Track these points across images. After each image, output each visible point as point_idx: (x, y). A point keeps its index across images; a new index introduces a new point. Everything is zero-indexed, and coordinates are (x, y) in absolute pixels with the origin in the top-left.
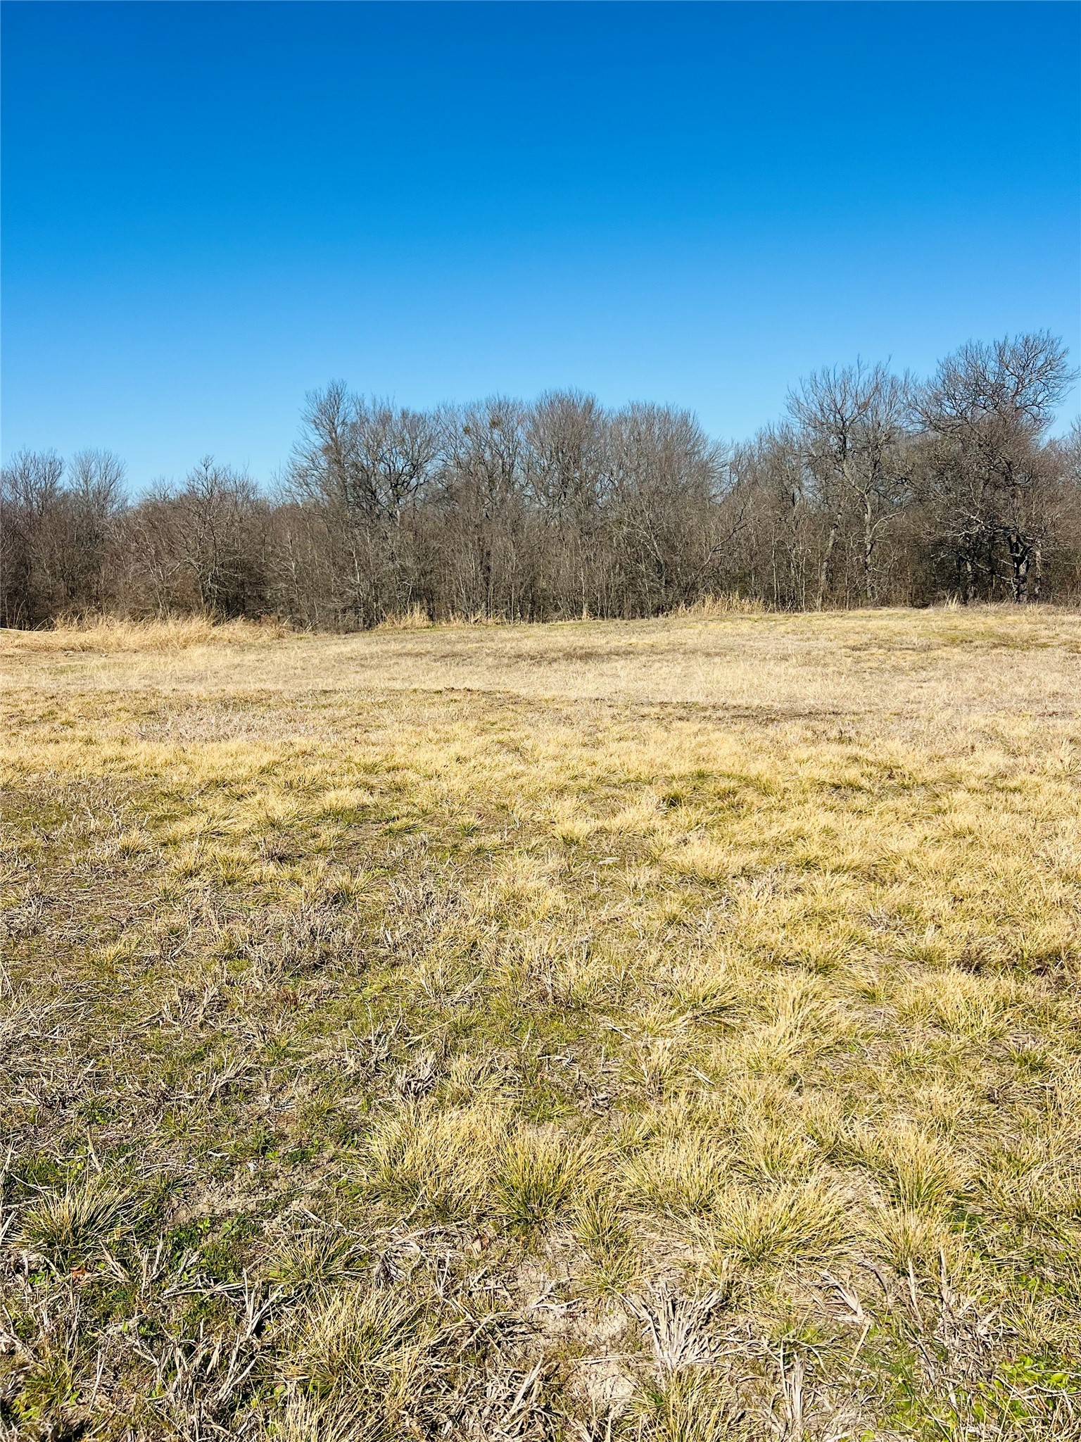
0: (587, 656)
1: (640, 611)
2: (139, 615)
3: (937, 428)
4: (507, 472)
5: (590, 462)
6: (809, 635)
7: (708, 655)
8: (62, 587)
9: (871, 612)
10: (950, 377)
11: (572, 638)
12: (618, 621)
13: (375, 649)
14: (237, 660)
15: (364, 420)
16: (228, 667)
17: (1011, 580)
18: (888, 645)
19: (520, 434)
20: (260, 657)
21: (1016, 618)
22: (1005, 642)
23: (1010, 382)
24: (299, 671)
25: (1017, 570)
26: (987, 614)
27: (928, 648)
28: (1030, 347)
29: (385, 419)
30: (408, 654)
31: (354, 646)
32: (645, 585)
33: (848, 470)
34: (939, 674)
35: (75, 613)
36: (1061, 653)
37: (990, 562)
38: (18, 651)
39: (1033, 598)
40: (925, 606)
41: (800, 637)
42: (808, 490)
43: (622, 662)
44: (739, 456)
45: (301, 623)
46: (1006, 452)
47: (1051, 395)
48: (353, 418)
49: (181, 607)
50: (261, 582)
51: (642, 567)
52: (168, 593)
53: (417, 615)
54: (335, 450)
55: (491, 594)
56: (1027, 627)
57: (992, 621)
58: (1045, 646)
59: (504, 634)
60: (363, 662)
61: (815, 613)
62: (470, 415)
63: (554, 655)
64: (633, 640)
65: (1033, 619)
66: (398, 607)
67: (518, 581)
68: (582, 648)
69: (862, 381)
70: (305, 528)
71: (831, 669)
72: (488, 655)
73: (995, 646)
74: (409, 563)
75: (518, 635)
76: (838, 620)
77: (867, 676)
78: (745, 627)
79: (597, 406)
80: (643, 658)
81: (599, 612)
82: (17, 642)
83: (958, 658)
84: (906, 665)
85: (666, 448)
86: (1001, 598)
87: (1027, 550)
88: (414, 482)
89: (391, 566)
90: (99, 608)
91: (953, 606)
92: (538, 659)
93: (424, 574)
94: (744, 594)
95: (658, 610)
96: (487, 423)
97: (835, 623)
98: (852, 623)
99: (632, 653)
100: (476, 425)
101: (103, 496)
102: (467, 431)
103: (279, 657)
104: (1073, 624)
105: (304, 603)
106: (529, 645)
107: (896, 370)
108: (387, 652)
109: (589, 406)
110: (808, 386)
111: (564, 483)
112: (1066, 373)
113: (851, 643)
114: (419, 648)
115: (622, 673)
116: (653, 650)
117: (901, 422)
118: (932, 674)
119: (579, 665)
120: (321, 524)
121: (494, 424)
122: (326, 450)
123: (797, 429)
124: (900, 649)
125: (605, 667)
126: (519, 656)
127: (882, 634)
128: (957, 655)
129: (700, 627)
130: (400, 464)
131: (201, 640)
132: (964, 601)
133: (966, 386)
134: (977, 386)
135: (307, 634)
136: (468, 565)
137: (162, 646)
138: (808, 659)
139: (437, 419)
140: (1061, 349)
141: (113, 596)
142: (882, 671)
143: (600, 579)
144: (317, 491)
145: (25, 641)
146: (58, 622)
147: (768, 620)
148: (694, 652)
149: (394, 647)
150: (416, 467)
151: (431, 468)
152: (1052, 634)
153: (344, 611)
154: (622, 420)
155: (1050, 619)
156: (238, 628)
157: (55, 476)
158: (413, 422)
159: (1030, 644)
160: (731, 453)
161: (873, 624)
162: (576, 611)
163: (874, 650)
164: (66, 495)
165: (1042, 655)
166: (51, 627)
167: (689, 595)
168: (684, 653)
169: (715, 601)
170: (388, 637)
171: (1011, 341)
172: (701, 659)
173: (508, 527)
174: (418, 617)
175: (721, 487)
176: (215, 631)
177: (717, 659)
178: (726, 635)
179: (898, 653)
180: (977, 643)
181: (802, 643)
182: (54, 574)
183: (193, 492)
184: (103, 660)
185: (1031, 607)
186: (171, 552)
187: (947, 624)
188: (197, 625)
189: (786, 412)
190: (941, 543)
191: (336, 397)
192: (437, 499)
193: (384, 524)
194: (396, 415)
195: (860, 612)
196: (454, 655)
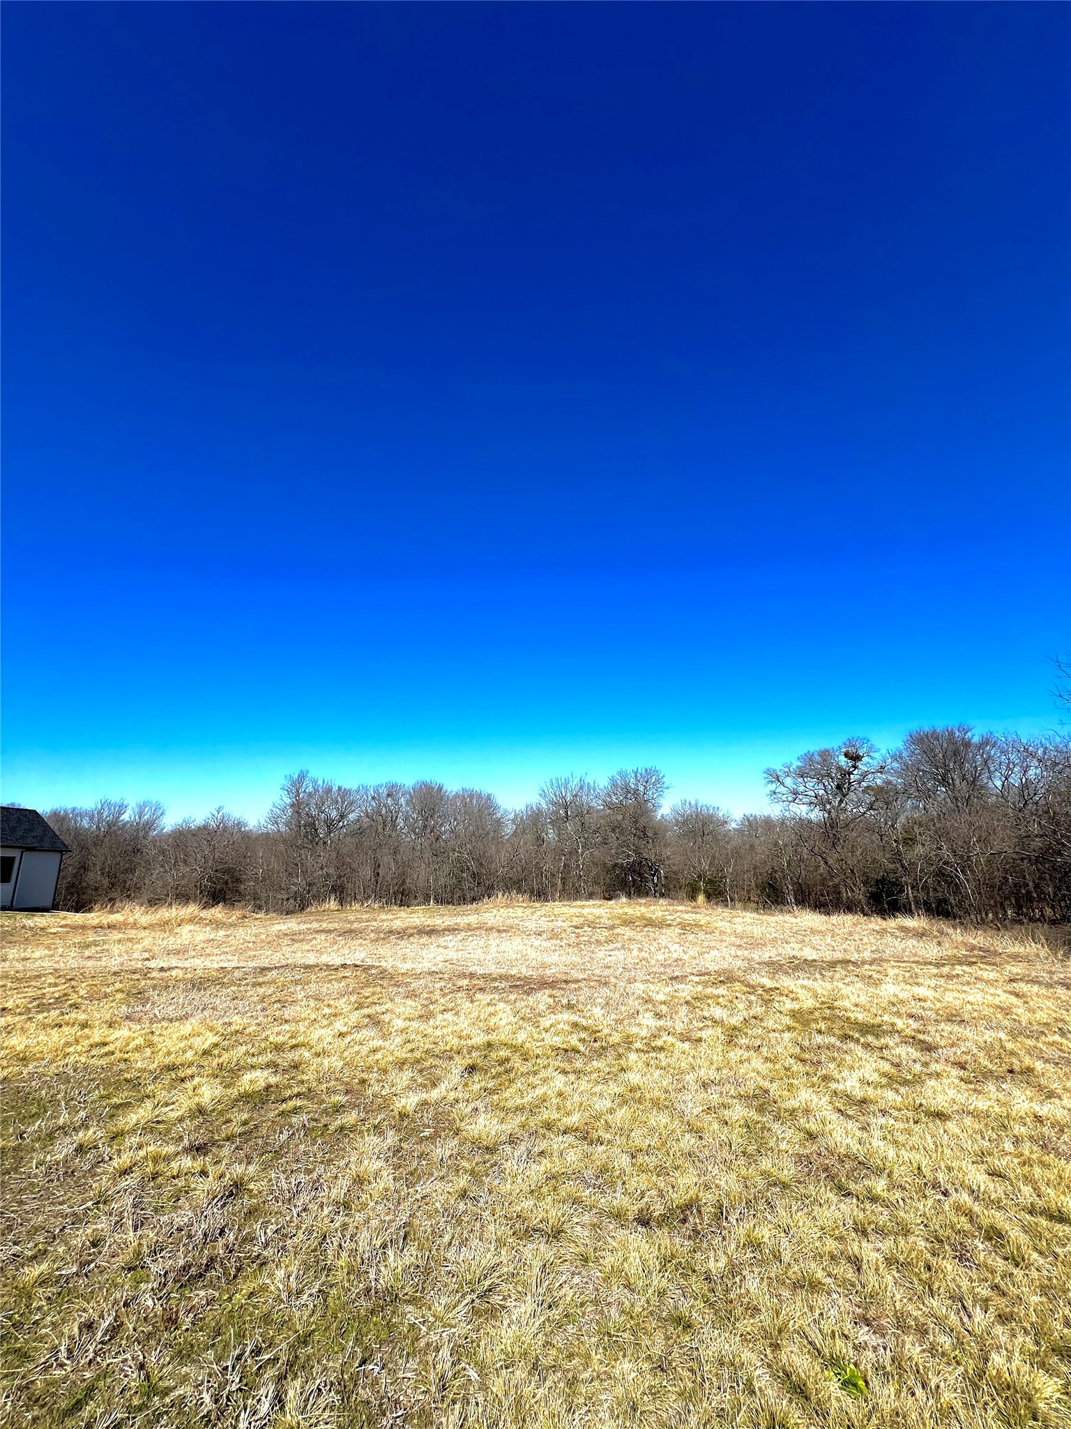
0: (432, 932)
1: (463, 900)
2: (154, 902)
3: (610, 808)
4: (394, 821)
5: (439, 817)
6: (553, 918)
7: (499, 931)
8: (106, 882)
9: (584, 903)
10: (614, 784)
11: (423, 919)
12: (450, 906)
13: (303, 927)
14: (212, 936)
15: (316, 790)
16: (204, 942)
17: (651, 885)
18: (592, 925)
19: (402, 801)
20: (228, 933)
21: (655, 907)
22: (650, 923)
23: (641, 789)
24: (251, 945)
25: (653, 880)
26: (640, 905)
27: (612, 927)
28: (649, 772)
29: (329, 790)
30: (322, 931)
31: (290, 925)
32: (466, 885)
33: (569, 827)
34: (619, 945)
35: (110, 900)
36: (678, 930)
37: (640, 875)
38: (59, 929)
39: (662, 895)
40: (610, 899)
41: (548, 919)
42: (551, 835)
43: (451, 937)
44: (516, 815)
45: (260, 908)
46: (642, 822)
47: (660, 795)
48: (310, 789)
49: (183, 897)
50: (238, 881)
51: (465, 875)
52: (177, 889)
53: (332, 902)
54: (297, 806)
55: (378, 889)
56: (660, 914)
57: (643, 909)
58: (670, 925)
59: (383, 916)
60: (294, 937)
61: (556, 903)
62: (376, 791)
63: (411, 931)
64: (458, 921)
65: (662, 908)
66: (320, 898)
67: (396, 881)
68: (428, 926)
69: (574, 784)
70: (272, 849)
71: (565, 941)
72: (372, 931)
73: (646, 926)
74: (332, 871)
75: (392, 917)
76: (568, 907)
77: (582, 946)
78: (519, 912)
79: (444, 790)
80: (463, 934)
81: (440, 901)
82: (63, 922)
83: (628, 934)
84: (603, 939)
85: (479, 811)
86: (647, 894)
87: (657, 870)
88: (341, 824)
89: (320, 872)
90: (128, 896)
91: (624, 900)
92: (403, 934)
93: (340, 877)
94: (519, 891)
95: (474, 900)
96: (384, 795)
97: (565, 910)
98: (573, 911)
99: (457, 929)
100: (379, 796)
101: (149, 825)
102: (373, 798)
103: (241, 932)
104: (682, 911)
105: (263, 895)
106: (397, 924)
107: (589, 780)
108: (309, 929)
109: (440, 789)
110: (549, 785)
111: (425, 827)
112: (665, 785)
113: (574, 923)
114: (331, 927)
115: (450, 945)
116: (469, 928)
117: (594, 804)
118: (615, 946)
119: (425, 939)
120: (282, 847)
121: (389, 795)
122: (292, 806)
123: (544, 806)
124: (600, 928)
125: (441, 940)
126: (391, 932)
127: (591, 918)
128: (626, 932)
129: (495, 911)
130: (334, 814)
131: (191, 921)
132: (629, 896)
133: (622, 789)
134: (627, 790)
135: (261, 915)
136: (367, 872)
137: (164, 925)
138: (554, 935)
139: (358, 791)
140: (661, 775)
141: (139, 888)
142: (591, 943)
143: (442, 881)
144: (283, 829)
145: (69, 922)
146: (97, 907)
147: (531, 907)
148: (491, 929)
149: (315, 925)
150: (342, 817)
151: (352, 817)
152: (672, 918)
153: (288, 899)
154: (457, 796)
155: (671, 908)
156: (218, 912)
157: (120, 814)
158: (344, 793)
159: (660, 925)
160: (512, 814)
161: (586, 911)
162: (427, 900)
163: (586, 928)
164: (124, 825)
165: (668, 931)
166: (90, 910)
167: (489, 891)
168: (486, 930)
169: (503, 895)
170: (312, 918)
171: (640, 770)
172: (496, 935)
173: (391, 851)
174: (333, 904)
175: (509, 829)
176: (204, 914)
177: (504, 935)
178: (509, 917)
179: (598, 930)
180: (637, 923)
181: (550, 924)
182: (103, 874)
183: (205, 827)
184: (121, 935)
185: (662, 901)
186: (185, 861)
187: (621, 911)
188: (192, 909)
189: (538, 797)
190: (616, 865)
191: (302, 777)
192: (352, 835)
193: (320, 848)
194: (335, 789)
195: (578, 903)
196: (351, 931)
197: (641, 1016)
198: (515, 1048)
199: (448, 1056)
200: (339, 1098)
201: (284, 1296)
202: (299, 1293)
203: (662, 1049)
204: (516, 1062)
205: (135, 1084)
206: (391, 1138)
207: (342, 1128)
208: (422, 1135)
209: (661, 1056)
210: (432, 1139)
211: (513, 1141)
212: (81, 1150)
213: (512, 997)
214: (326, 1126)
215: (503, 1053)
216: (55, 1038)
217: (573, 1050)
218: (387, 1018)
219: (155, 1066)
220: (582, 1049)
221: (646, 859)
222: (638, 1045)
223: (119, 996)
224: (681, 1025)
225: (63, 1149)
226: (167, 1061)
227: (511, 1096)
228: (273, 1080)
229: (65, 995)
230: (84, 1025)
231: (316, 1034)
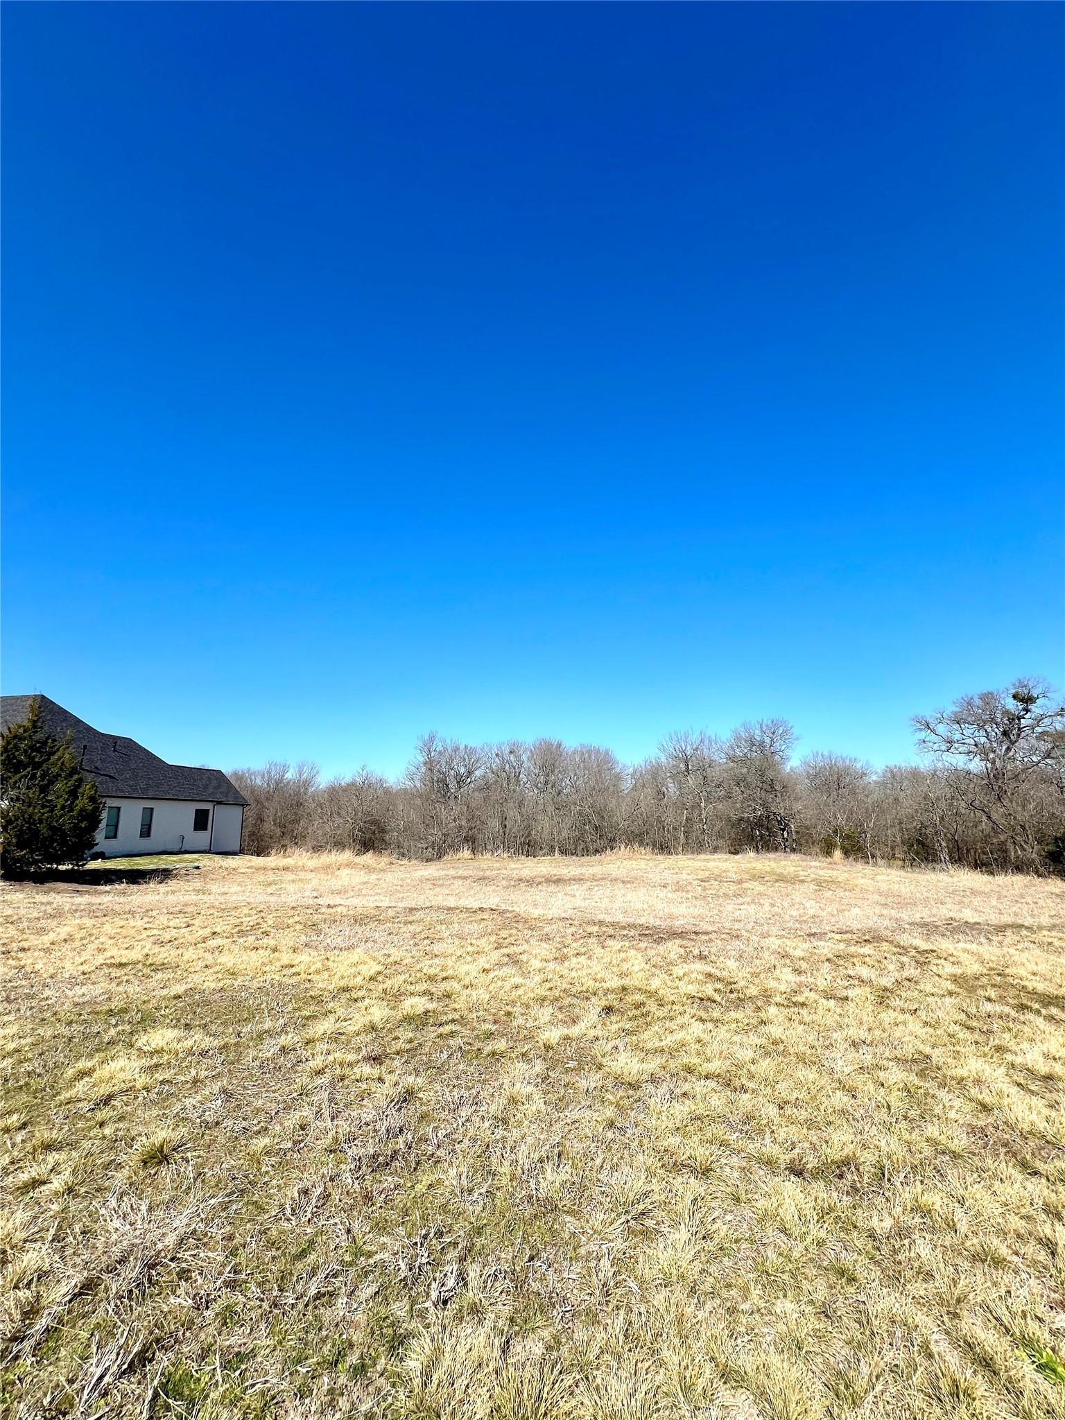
0: (558, 881)
1: (586, 852)
2: (317, 849)
3: (733, 761)
4: (517, 776)
5: (560, 772)
6: (677, 870)
7: (623, 882)
8: (278, 831)
9: (709, 857)
10: (738, 738)
11: (549, 869)
12: (574, 857)
13: (442, 873)
14: (366, 880)
15: (445, 749)
16: (360, 884)
17: (779, 839)
18: (719, 878)
19: (524, 757)
20: (378, 877)
21: (785, 863)
22: (781, 879)
23: (768, 740)
24: (399, 888)
25: (783, 835)
26: (770, 859)
27: (740, 882)
28: (775, 724)
29: (456, 749)
30: (459, 877)
31: (430, 871)
32: (588, 837)
33: (691, 780)
34: (749, 899)
35: (283, 846)
36: (812, 886)
37: (768, 829)
38: (247, 870)
39: (793, 850)
40: (736, 853)
41: (672, 872)
42: (672, 789)
43: (577, 886)
44: (635, 771)
45: (403, 855)
46: (770, 775)
47: (788, 747)
48: (440, 748)
49: (340, 845)
50: (384, 831)
51: (587, 828)
52: (334, 837)
53: (466, 851)
54: (429, 764)
55: (506, 840)
56: (792, 869)
57: (773, 864)
58: (803, 881)
59: (513, 865)
60: (435, 882)
61: (679, 856)
62: (499, 748)
63: (540, 880)
64: (583, 871)
65: (794, 864)
66: (455, 848)
67: (522, 833)
68: (555, 875)
69: (694, 738)
70: (410, 803)
71: (691, 894)
72: (503, 878)
73: (777, 881)
74: (463, 823)
75: (521, 866)
76: (693, 861)
77: (710, 899)
78: (643, 864)
79: (563, 746)
80: (589, 884)
81: (564, 852)
82: (249, 864)
83: (758, 888)
84: (731, 893)
85: (598, 766)
86: (776, 849)
87: (787, 825)
88: (469, 780)
89: (453, 824)
90: (296, 844)
91: (752, 854)
92: (531, 882)
93: (471, 829)
94: (641, 844)
95: (597, 851)
96: (507, 752)
97: (690, 863)
98: (699, 864)
99: (582, 879)
100: (502, 753)
101: (307, 784)
102: (497, 755)
103: (389, 877)
104: (816, 867)
105: (406, 844)
106: (526, 873)
107: (710, 732)
108: (448, 875)
109: (559, 745)
110: (667, 739)
111: (546, 782)
112: (794, 736)
113: (700, 877)
114: (466, 873)
115: (577, 894)
116: (594, 878)
117: (716, 757)
118: (745, 900)
119: (553, 888)
120: (418, 801)
121: (511, 752)
122: (425, 763)
123: (663, 760)
124: (727, 882)
125: (568, 889)
126: (520, 880)
127: (716, 872)
128: (757, 887)
129: (619, 863)
130: (462, 770)
131: (347, 865)
132: (757, 850)
133: (746, 741)
134: (751, 742)
135: (405, 862)
136: (494, 825)
137: (326, 868)
138: (679, 888)
139: (482, 750)
140: (789, 726)
141: (305, 837)
142: (718, 896)
143: (565, 834)
144: (418, 784)
145: (253, 864)
146: (273, 852)
147: (655, 860)
148: (616, 880)
149: (452, 872)
150: (470, 773)
151: (478, 773)
152: (806, 874)
153: (427, 848)
154: (575, 752)
155: (804, 864)
156: (369, 858)
157: (285, 772)
158: (470, 751)
159: (794, 880)
160: (631, 769)
161: (711, 865)
162: (552, 851)
163: (713, 882)
164: (288, 783)
165: (803, 887)
166: (268, 855)
167: (612, 843)
168: (611, 881)
169: (626, 848)
170: (449, 865)
171: (765, 722)
172: (621, 885)
173: (516, 805)
174: (466, 853)
175: (627, 784)
176: (359, 860)
177: (629, 886)
178: (633, 869)
179: (725, 884)
180: (767, 879)
181: (674, 876)
182: (275, 824)
183: (353, 784)
184: (293, 876)
185: (793, 856)
186: (339, 814)
187: (749, 866)
188: (347, 855)
189: (657, 751)
190: (741, 819)
191: (432, 738)
192: (480, 790)
193: (452, 802)
194: (462, 748)
195: (702, 856)
196: (484, 878)
197: (778, 971)
198: (651, 994)
199: (586, 995)
200: (487, 1027)
201: (458, 1191)
202: (470, 1191)
203: (803, 1004)
204: (652, 1006)
205: (317, 1000)
206: (539, 1066)
207: (494, 1053)
208: (566, 1066)
209: (804, 1012)
210: (578, 1069)
211: (654, 1080)
212: (283, 1050)
213: (643, 945)
214: (479, 1050)
215: (638, 997)
216: (255, 959)
217: (709, 999)
218: (524, 958)
219: (333, 986)
220: (717, 997)
221: (775, 813)
222: (778, 999)
223: (298, 927)
224: (825, 983)
225: (269, 1049)
226: (342, 983)
227: (649, 1038)
228: (431, 1006)
229: (258, 924)
230: (275, 950)
231: (462, 969)
